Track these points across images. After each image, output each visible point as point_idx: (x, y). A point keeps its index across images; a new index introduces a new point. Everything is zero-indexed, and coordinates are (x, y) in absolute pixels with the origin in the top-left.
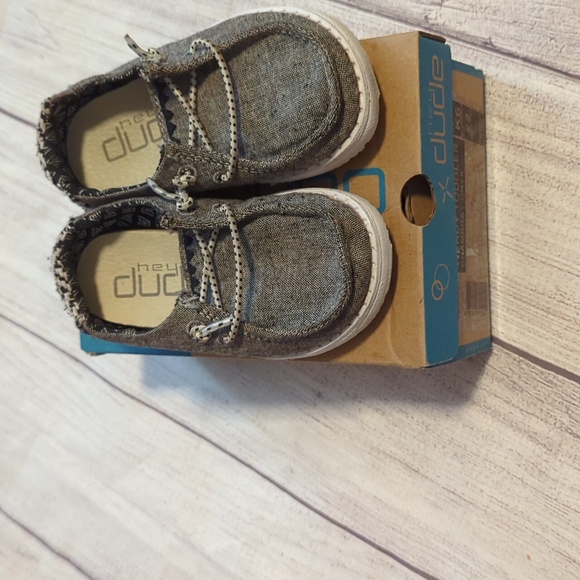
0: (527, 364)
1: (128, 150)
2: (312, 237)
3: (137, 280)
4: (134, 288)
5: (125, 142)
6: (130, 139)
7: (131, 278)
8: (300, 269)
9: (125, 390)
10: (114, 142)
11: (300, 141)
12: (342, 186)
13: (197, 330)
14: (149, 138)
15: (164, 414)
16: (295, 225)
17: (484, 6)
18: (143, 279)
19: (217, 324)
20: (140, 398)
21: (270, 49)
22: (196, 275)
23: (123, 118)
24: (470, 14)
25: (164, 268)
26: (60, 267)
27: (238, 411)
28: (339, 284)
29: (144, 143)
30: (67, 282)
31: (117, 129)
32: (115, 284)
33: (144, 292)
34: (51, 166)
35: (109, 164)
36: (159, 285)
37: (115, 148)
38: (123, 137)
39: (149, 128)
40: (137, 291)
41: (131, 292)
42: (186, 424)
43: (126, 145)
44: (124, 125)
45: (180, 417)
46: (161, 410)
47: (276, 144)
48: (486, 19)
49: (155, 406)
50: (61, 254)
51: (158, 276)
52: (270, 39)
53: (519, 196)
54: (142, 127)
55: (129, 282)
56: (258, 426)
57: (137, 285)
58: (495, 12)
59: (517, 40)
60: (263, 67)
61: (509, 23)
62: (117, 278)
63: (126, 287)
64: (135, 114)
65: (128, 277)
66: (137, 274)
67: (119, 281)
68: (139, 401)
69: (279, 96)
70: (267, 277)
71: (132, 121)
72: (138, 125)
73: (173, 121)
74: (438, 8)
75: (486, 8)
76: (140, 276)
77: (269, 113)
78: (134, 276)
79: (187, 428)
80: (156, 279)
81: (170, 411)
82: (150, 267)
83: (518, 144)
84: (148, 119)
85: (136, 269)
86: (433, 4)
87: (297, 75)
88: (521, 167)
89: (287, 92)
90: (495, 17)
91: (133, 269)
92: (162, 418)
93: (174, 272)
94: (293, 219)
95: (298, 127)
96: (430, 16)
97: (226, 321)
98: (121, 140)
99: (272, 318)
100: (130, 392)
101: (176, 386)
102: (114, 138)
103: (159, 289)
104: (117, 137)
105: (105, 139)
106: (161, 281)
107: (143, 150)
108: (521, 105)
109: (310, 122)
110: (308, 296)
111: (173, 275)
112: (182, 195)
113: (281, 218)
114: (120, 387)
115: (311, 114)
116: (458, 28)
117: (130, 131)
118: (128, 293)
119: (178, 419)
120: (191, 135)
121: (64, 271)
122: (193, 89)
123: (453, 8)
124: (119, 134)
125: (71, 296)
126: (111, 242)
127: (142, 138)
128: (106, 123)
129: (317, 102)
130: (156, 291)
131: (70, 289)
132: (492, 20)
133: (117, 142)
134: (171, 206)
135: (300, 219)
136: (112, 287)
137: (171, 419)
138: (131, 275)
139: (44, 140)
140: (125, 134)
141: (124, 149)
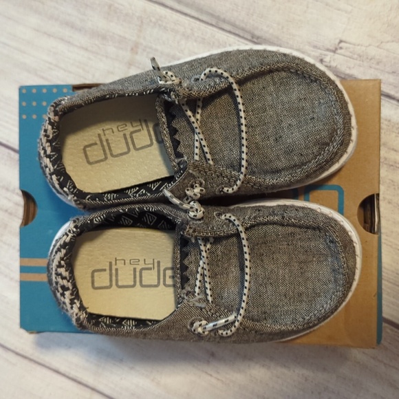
0: (391, 330)
1: (109, 156)
2: (306, 245)
3: (113, 273)
4: (111, 281)
5: (107, 148)
6: (112, 145)
7: (108, 271)
8: (290, 271)
9: (18, 351)
10: (95, 147)
11: (304, 164)
12: (302, 197)
13: (200, 325)
14: (131, 146)
15: (57, 372)
16: (292, 234)
17: (370, 58)
18: (119, 272)
19: (224, 321)
20: (32, 357)
21: (275, 84)
22: (187, 273)
23: (107, 126)
24: (358, 62)
25: (142, 262)
26: (63, 267)
27: (132, 368)
28: (330, 286)
29: (126, 150)
30: (68, 281)
31: (99, 135)
32: (93, 277)
33: (120, 284)
34: (59, 170)
35: (89, 167)
36: (135, 277)
37: (95, 153)
38: (105, 143)
39: (132, 137)
40: (114, 283)
41: (108, 284)
42: (79, 379)
43: (108, 151)
44: (107, 132)
45: (73, 374)
46: (54, 368)
47: (280, 165)
48: (371, 67)
49: (48, 365)
50: (65, 255)
51: (135, 269)
52: (275, 75)
53: (389, 203)
54: (125, 135)
55: (106, 275)
56: (153, 380)
57: (114, 278)
58: (378, 63)
59: (395, 86)
60: (270, 98)
61: (389, 73)
62: (94, 272)
63: (103, 279)
64: (119, 124)
65: (105, 270)
66: (114, 267)
67: (96, 274)
68: (31, 360)
69: (284, 124)
70: (258, 276)
71: (115, 129)
72: (122, 133)
73: (177, 137)
74: (332, 54)
75: (371, 59)
76: (117, 270)
77: (274, 138)
78: (111, 270)
79: (80, 383)
80: (132, 272)
81: (63, 369)
82: (128, 262)
83: (391, 163)
84: (132, 129)
85: (114, 263)
86: (328, 50)
87: (303, 109)
88: (393, 181)
89: (294, 122)
90: (378, 67)
91: (111, 263)
92: (55, 376)
93: (152, 266)
94: (290, 229)
95: (305, 152)
96: (325, 60)
97: (231, 318)
98: (103, 146)
99: (265, 313)
100: (21, 352)
101: (70, 347)
102: (96, 144)
103: (135, 282)
104: (98, 142)
105: (86, 144)
106: (138, 274)
107: (124, 157)
108: (394, 135)
109: (315, 150)
110: (300, 295)
111: (150, 269)
112: (196, 205)
113: (280, 228)
114: (12, 348)
115: (317, 143)
116: (348, 72)
117: (111, 138)
118: (104, 285)
119: (71, 376)
120: (197, 151)
121: (66, 271)
122: (200, 111)
123: (344, 56)
124: (101, 141)
125: (72, 294)
126: (92, 239)
127: (125, 146)
128: (88, 129)
129: (325, 134)
130: (132, 283)
131: (71, 288)
132: (375, 69)
133: (98, 147)
134: (182, 214)
135: (298, 230)
136: (90, 279)
137: (64, 375)
138: (108, 268)
139: (51, 145)
140: (107, 140)
141: (105, 154)
